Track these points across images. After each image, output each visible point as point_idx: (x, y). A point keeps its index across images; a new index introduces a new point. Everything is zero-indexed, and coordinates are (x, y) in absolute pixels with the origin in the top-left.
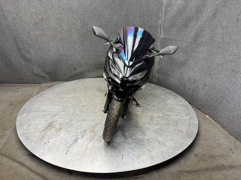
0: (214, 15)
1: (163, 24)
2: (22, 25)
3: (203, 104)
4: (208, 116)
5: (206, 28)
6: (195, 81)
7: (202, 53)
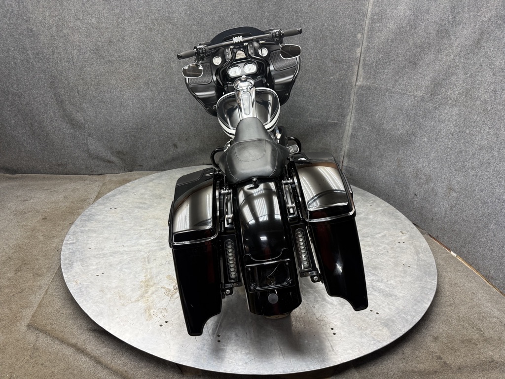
0: (477, 44)
1: (365, 57)
2: (69, 52)
3: (444, 228)
4: (455, 252)
5: (459, 69)
6: (429, 179)
7: (446, 123)
